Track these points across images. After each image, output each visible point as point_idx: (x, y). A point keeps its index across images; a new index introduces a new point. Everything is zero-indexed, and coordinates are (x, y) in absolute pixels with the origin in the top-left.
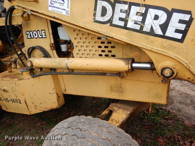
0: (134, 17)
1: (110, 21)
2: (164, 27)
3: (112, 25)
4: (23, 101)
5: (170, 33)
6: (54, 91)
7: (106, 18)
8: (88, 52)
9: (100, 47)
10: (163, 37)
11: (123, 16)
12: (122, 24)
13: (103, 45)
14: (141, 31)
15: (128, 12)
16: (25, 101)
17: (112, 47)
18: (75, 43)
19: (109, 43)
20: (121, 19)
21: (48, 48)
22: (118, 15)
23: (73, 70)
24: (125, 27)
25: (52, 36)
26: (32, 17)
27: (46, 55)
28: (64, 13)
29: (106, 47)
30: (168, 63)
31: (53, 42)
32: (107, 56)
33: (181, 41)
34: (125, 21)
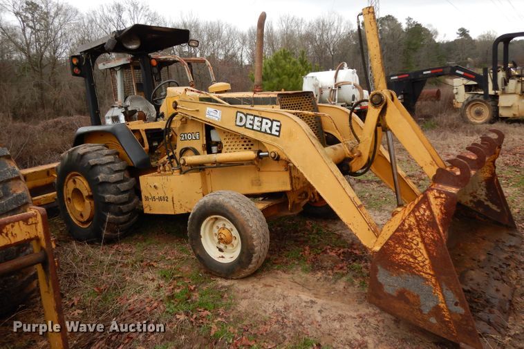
0: (257, 123)
1: (245, 125)
2: (271, 129)
3: (245, 128)
4: (170, 199)
5: (274, 132)
6: (201, 191)
7: (242, 124)
8: (232, 147)
9: (243, 145)
10: (271, 134)
11: (251, 122)
12: (251, 127)
13: (245, 144)
14: (260, 131)
15: (253, 120)
16: (173, 198)
17: (252, 145)
18: (224, 143)
19: (249, 141)
20: (250, 124)
21: (199, 149)
22: (249, 122)
23: (220, 163)
24: (253, 129)
25: (205, 138)
26: (188, 122)
27: (197, 153)
28: (217, 119)
29: (247, 145)
30: (274, 150)
31: (205, 143)
32: (245, 149)
33: (278, 136)
34: (252, 125)
